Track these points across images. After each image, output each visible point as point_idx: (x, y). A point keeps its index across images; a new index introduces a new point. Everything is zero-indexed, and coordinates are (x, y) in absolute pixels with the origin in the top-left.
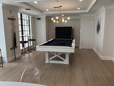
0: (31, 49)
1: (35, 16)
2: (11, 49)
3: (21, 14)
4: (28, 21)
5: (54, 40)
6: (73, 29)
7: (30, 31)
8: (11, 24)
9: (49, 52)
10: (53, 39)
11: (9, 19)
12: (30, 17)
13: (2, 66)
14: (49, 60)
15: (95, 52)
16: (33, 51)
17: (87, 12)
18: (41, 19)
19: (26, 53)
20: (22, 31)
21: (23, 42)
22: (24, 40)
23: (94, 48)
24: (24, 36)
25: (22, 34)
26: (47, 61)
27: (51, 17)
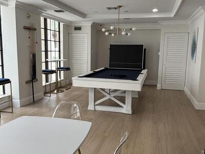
0: (61, 87)
1: (71, 22)
2: (27, 82)
3: (45, 19)
4: (58, 33)
5: (106, 69)
6: (145, 49)
7: (60, 51)
8: (29, 38)
9: (95, 88)
10: (103, 68)
11: (26, 28)
12: (61, 24)
13: (11, 111)
14: (95, 105)
15: (188, 95)
16: (64, 90)
17: (172, 17)
18: (82, 29)
19: (52, 92)
20: (46, 51)
21: (48, 72)
22: (50, 68)
23: (186, 89)
24: (48, 60)
25: (46, 57)
26: (91, 107)
27: (101, 25)
